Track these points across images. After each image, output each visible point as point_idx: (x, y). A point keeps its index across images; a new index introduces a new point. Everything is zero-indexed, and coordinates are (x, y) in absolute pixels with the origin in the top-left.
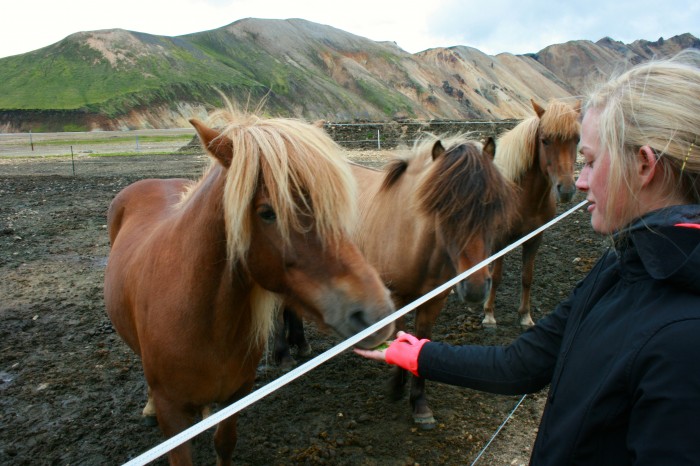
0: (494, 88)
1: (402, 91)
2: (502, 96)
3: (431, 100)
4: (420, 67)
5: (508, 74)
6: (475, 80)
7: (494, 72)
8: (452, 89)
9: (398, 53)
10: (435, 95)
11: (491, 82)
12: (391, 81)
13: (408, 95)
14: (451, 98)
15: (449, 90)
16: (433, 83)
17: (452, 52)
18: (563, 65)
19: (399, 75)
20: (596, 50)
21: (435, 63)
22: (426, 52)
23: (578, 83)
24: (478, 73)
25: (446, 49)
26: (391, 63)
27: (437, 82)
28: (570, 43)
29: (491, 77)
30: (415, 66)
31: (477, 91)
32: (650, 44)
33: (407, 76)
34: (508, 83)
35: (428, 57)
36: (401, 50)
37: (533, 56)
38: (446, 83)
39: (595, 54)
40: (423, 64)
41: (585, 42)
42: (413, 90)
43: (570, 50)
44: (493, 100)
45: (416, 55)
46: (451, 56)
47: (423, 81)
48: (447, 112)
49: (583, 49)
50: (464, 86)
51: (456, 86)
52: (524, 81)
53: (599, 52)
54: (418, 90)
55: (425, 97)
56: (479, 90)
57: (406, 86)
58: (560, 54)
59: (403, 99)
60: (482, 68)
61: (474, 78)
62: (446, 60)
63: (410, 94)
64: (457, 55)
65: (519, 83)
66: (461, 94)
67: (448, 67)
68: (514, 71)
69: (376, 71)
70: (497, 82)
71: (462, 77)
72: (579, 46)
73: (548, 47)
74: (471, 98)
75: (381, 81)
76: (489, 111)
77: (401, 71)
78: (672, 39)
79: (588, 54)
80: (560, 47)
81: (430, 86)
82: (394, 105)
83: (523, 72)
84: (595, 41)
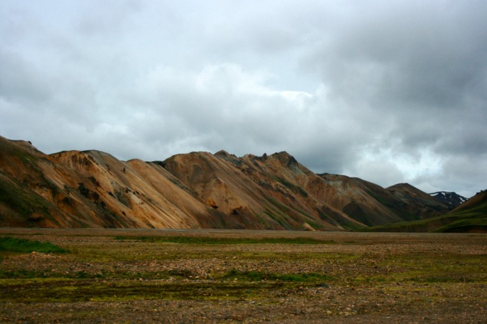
0: (127, 191)
1: (37, 191)
2: (135, 199)
3: (67, 201)
4: (55, 168)
5: (139, 179)
6: (109, 183)
7: (126, 177)
8: (88, 191)
9: (33, 153)
10: (71, 196)
11: (124, 186)
12: (25, 181)
13: (43, 195)
14: (87, 200)
15: (84, 192)
16: (69, 185)
17: (86, 155)
18: (187, 172)
19: (33, 174)
20: (215, 161)
21: (69, 165)
22: (60, 154)
23: (201, 189)
24: (111, 177)
25: (81, 152)
26: (26, 162)
27: (72, 182)
28: (192, 154)
29: (124, 181)
30: (51, 167)
31: (110, 194)
32: (256, 158)
33: (42, 176)
34: (139, 187)
35: (62, 159)
36: (36, 150)
37: (159, 163)
38: (81, 184)
39: (214, 164)
40: (58, 165)
41: (205, 153)
42: (49, 190)
43: (193, 160)
44: (128, 203)
45: (50, 155)
46: (85, 159)
47: (60, 183)
48: (83, 213)
49: (204, 160)
50: (99, 189)
51: (92, 188)
52: (153, 186)
53: (217, 163)
54: (54, 190)
55: (61, 198)
56: (113, 193)
57: (41, 187)
58: (185, 163)
59: (39, 199)
60: (115, 172)
61: (108, 181)
62: (80, 163)
63: (45, 194)
64: (92, 158)
65: (150, 188)
66: (96, 196)
67: (83, 170)
68: (144, 176)
69: (9, 170)
70: (130, 186)
71: (97, 180)
72: (200, 157)
73: (174, 157)
74: (106, 200)
75: (15, 180)
76: (124, 213)
77: (36, 171)
78: (273, 155)
79: (208, 164)
80: (184, 156)
81: (65, 187)
82: (29, 204)
83: (153, 178)
84: (213, 153)
